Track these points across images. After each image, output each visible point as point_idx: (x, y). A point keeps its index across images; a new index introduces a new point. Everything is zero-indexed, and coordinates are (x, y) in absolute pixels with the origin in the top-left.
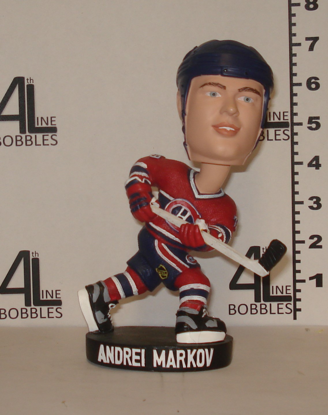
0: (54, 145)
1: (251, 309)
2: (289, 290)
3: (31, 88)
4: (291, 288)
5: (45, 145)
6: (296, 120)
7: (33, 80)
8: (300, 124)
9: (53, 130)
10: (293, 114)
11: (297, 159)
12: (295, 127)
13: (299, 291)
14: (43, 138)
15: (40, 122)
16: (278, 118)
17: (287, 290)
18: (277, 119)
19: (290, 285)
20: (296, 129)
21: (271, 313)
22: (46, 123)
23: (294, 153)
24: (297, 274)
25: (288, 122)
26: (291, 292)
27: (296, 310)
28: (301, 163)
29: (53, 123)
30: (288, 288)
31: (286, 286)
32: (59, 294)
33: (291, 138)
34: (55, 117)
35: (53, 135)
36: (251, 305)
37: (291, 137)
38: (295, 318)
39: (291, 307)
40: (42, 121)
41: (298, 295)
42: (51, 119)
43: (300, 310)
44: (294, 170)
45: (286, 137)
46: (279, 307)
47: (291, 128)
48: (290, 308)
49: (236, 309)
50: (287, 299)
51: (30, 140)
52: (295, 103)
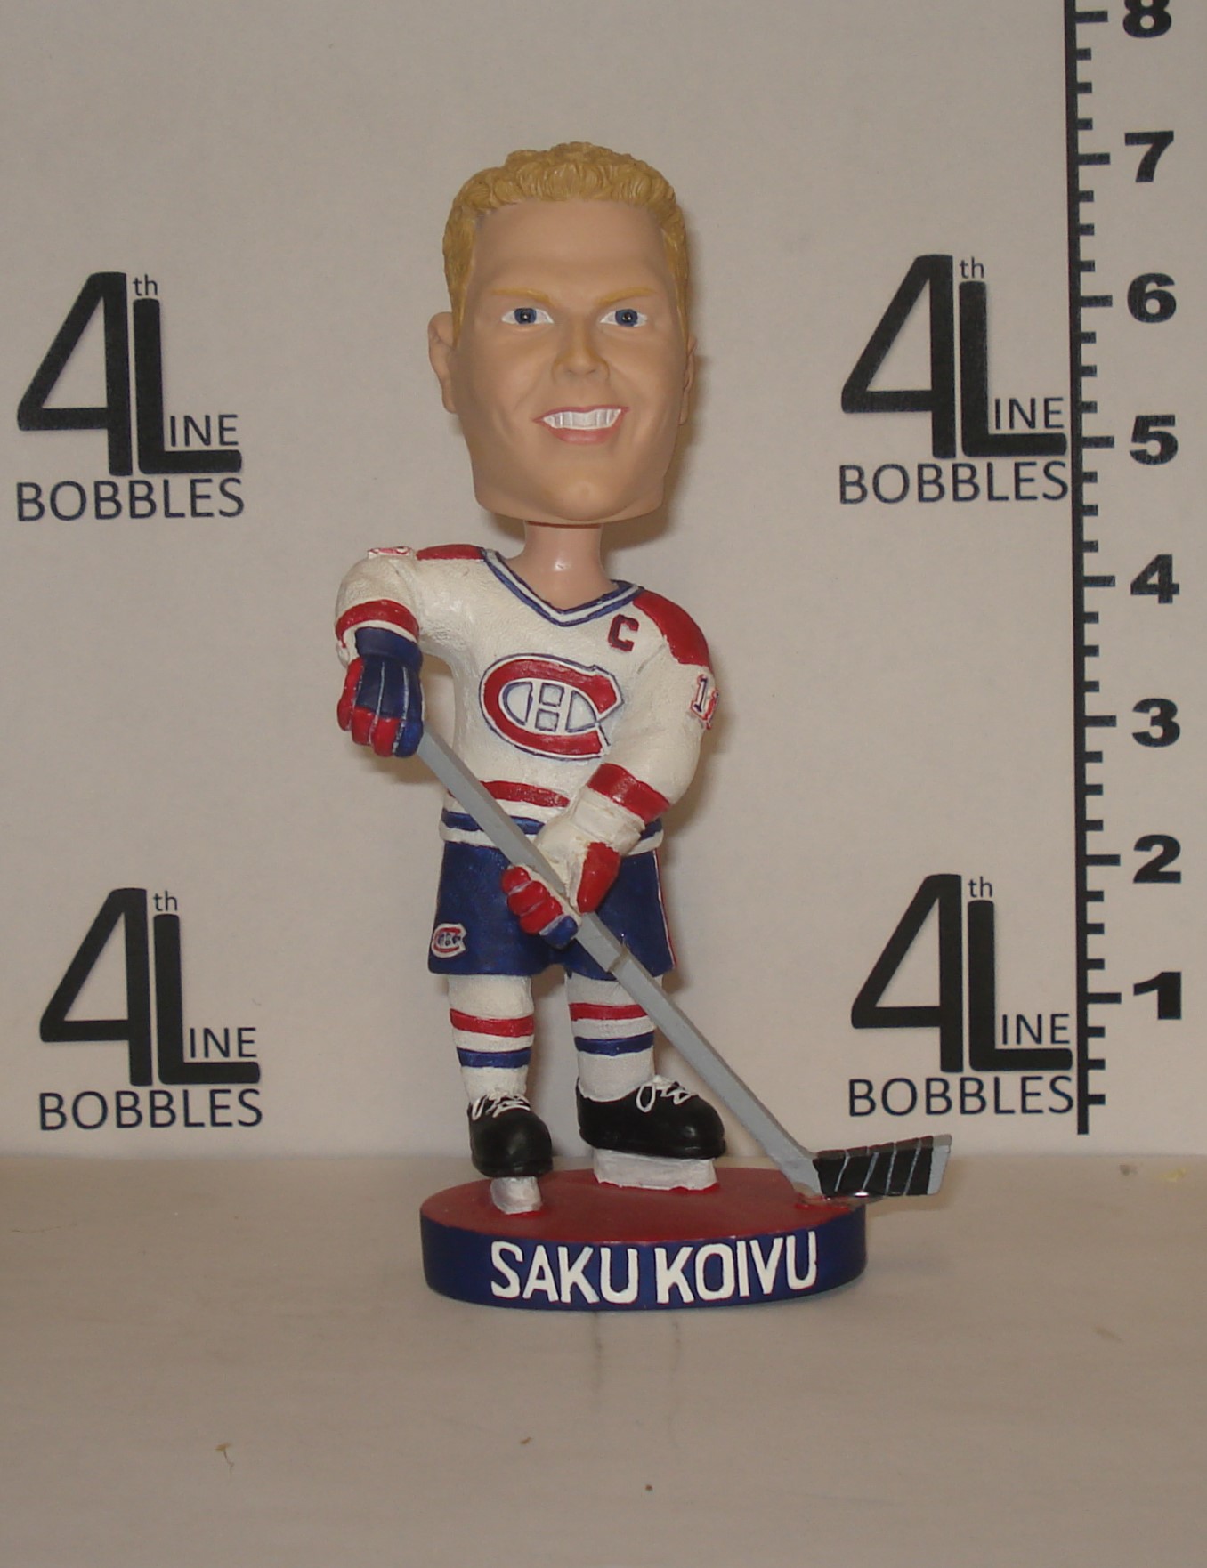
0: (231, 515)
1: (929, 1096)
2: (1064, 1028)
3: (149, 313)
4: (1071, 1023)
5: (201, 515)
6: (1091, 426)
7: (155, 285)
8: (1107, 442)
9: (229, 461)
10: (1080, 407)
11: (1092, 565)
12: (1086, 452)
13: (1099, 1032)
14: (193, 489)
15: (183, 435)
16: (1026, 419)
17: (1054, 1028)
18: (1024, 423)
19: (1066, 1013)
20: (1091, 459)
21: (998, 1110)
22: (203, 440)
23: (1081, 547)
24: (1092, 974)
25: (1061, 434)
26: (1069, 1036)
27: (1087, 1100)
28: (1107, 581)
29: (228, 436)
30: (1059, 1022)
31: (1053, 1017)
32: (251, 1042)
33: (1073, 492)
34: (234, 416)
35: (229, 480)
36: (928, 1081)
37: (1073, 488)
38: (1083, 1128)
39: (1071, 1088)
40: (187, 429)
41: (1095, 1048)
42: (221, 424)
43: (1100, 1099)
44: (1082, 606)
45: (1056, 490)
46: (1029, 1090)
47: (1072, 457)
48: (1067, 1092)
49: (876, 1095)
50: (1056, 1059)
51: (147, 498)
52: (1087, 367)
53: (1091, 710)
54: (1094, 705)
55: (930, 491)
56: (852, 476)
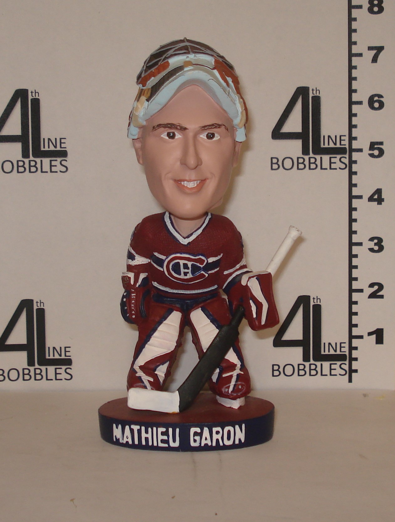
0: (64, 172)
1: (299, 370)
2: (344, 347)
3: (37, 103)
4: (347, 345)
5: (53, 172)
6: (355, 145)
8: (360, 150)
9: (63, 154)
10: (352, 139)
11: (355, 192)
12: (354, 154)
13: (356, 348)
14: (51, 163)
15: (47, 145)
16: (334, 142)
17: (341, 347)
18: (333, 144)
19: (345, 342)
20: (355, 156)
21: (322, 375)
22: (54, 146)
23: (351, 185)
24: (354, 329)
25: (345, 148)
26: (346, 350)
27: (352, 371)
28: (360, 197)
29: (63, 145)
30: (343, 345)
31: (341, 343)
32: (69, 351)
33: (349, 167)
34: (65, 139)
35: (63, 160)
36: (299, 365)
38: (350, 380)
39: (346, 367)
40: (49, 143)
41: (355, 354)
42: (60, 141)
43: (356, 371)
44: (352, 205)
45: (343, 166)
46: (332, 368)
47: (349, 155)
48: (345, 369)
49: (281, 370)
50: (341, 358)
51: (35, 166)
52: (354, 125)
53: (354, 240)
54: (355, 239)
55: (301, 166)
56: (275, 161)
